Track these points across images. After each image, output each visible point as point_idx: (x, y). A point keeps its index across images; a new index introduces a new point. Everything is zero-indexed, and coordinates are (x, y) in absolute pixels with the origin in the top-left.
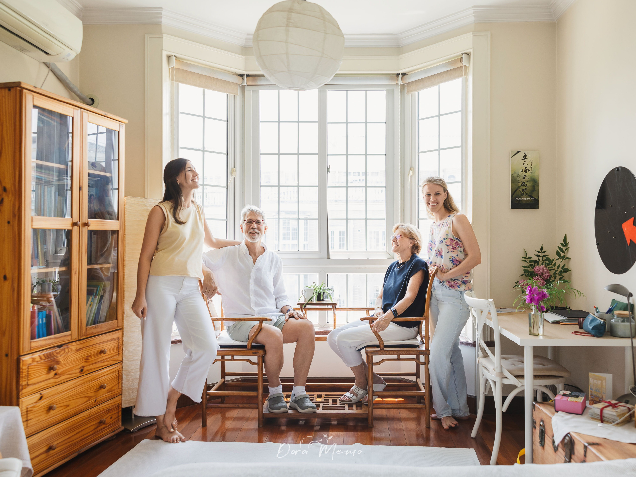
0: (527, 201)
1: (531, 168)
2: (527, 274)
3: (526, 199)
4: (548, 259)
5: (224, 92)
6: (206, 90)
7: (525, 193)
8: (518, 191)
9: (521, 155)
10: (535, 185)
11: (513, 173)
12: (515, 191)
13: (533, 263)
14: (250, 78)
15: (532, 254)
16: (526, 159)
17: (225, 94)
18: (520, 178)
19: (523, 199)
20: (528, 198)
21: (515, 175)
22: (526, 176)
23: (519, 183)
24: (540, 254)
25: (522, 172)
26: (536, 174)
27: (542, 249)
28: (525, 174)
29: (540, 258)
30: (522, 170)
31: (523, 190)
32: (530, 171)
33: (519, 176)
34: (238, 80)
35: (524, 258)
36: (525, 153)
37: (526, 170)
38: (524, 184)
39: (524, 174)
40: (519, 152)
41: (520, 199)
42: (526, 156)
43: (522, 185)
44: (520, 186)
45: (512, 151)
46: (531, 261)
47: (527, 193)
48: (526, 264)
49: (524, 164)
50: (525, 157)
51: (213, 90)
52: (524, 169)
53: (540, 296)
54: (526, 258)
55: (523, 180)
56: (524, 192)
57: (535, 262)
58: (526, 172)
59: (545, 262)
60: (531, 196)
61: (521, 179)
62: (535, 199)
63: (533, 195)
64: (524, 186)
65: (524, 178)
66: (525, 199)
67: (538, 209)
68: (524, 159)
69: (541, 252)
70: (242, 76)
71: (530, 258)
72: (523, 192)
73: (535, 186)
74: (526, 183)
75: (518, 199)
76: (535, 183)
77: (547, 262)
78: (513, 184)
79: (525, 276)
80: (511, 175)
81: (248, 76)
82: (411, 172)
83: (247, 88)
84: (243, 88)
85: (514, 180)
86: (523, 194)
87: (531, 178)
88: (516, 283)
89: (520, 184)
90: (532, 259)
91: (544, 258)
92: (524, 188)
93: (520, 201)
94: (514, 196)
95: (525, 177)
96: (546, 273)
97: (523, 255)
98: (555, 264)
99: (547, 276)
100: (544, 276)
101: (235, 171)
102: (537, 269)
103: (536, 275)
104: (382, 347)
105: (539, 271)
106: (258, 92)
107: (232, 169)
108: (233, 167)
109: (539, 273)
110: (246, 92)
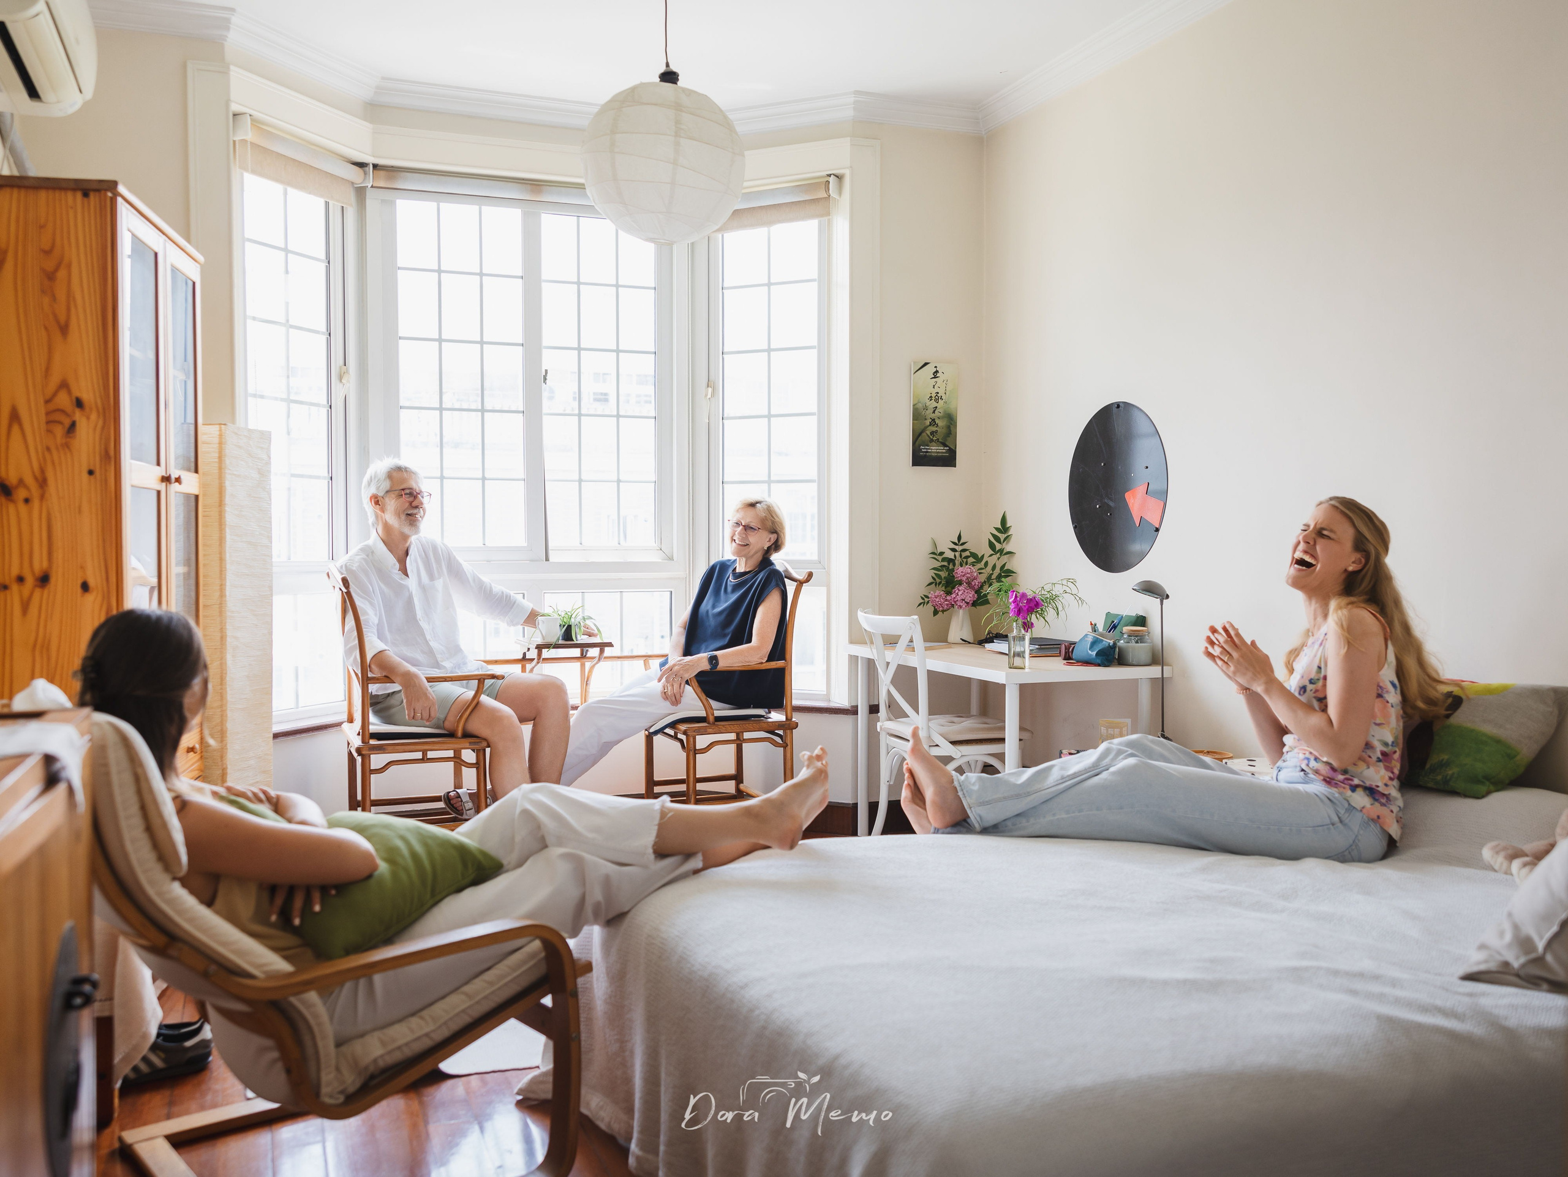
0: (939, 452)
1: (945, 393)
2: (938, 580)
3: (937, 449)
4: (974, 555)
5: (321, 196)
6: (290, 190)
7: (935, 438)
8: (924, 434)
9: (929, 370)
10: (952, 424)
11: (916, 402)
12: (920, 434)
13: (945, 564)
14: (382, 173)
15: (945, 547)
16: (937, 377)
17: (321, 202)
18: (928, 412)
19: (932, 449)
20: (940, 448)
21: (920, 406)
22: (936, 407)
23: (926, 419)
24: (956, 547)
25: (931, 400)
26: (952, 406)
27: (959, 538)
28: (935, 404)
29: (957, 554)
30: (931, 397)
31: (932, 433)
32: (944, 400)
33: (926, 408)
34: (355, 174)
35: (933, 553)
36: (936, 367)
37: (937, 398)
38: (933, 422)
39: (933, 404)
40: (926, 364)
41: (927, 449)
42: (937, 372)
43: (930, 425)
44: (928, 426)
45: (915, 363)
46: (944, 560)
47: (938, 439)
48: (937, 564)
49: (934, 387)
50: (935, 374)
52: (934, 395)
54: (935, 554)
55: (933, 416)
56: (933, 437)
57: (950, 561)
58: (937, 401)
59: (965, 560)
60: (945, 445)
61: (929, 414)
62: (950, 449)
63: (947, 443)
64: (934, 425)
65: (934, 412)
66: (935, 449)
67: (955, 467)
68: (935, 377)
69: (959, 542)
70: (361, 165)
71: (942, 553)
72: (932, 437)
73: (951, 426)
74: (937, 421)
75: (924, 449)
76: (951, 420)
77: (971, 560)
78: (915, 422)
79: (936, 585)
80: (914, 405)
81: (375, 166)
82: (710, 390)
83: (370, 194)
84: (360, 192)
85: (917, 415)
86: (932, 441)
87: (945, 412)
88: (923, 599)
89: (928, 422)
90: (944, 556)
91: (967, 553)
92: (934, 429)
93: (927, 452)
94: (917, 443)
95: (935, 410)
96: (975, 579)
97: (930, 549)
98: (986, 564)
99: (977, 584)
100: (973, 583)
101: (347, 372)
102: (962, 572)
103: (960, 583)
104: (711, 719)
105: (965, 575)
106: (392, 204)
107: (340, 367)
108: (341, 362)
109: (964, 579)
110: (369, 202)
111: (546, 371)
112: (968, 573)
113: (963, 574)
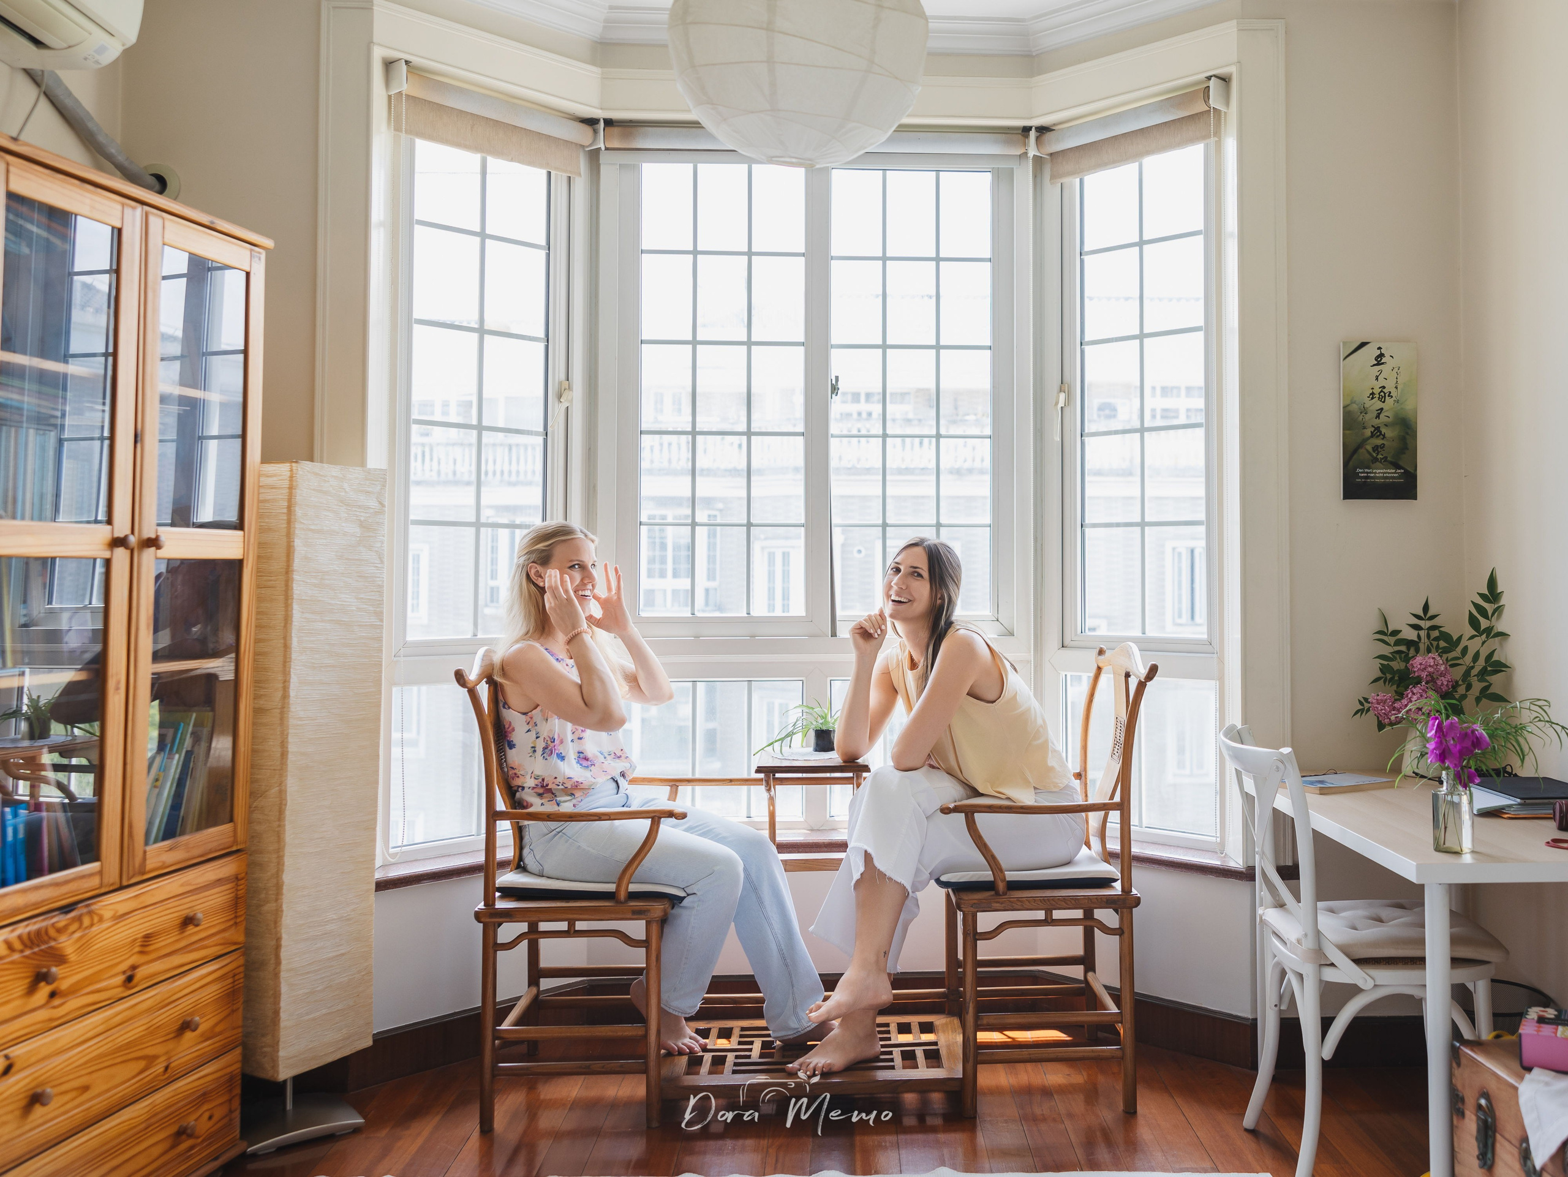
0: (1387, 478)
1: (1396, 388)
2: (1389, 676)
3: (1386, 473)
4: (1446, 637)
5: (541, 166)
6: (490, 160)
7: (1380, 456)
8: (1361, 451)
9: (1369, 353)
10: (1407, 434)
11: (1348, 402)
12: (1355, 451)
13: (1403, 648)
14: (615, 130)
15: (1401, 622)
16: (1383, 363)
17: (543, 173)
18: (1367, 417)
19: (1375, 473)
20: (1388, 471)
21: (1354, 407)
22: (1382, 409)
23: (1365, 428)
24: (1422, 623)
25: (1372, 398)
26: (1409, 406)
27: (1426, 608)
28: (1379, 405)
29: (1423, 633)
30: (1373, 394)
31: (1376, 448)
32: (1394, 398)
33: (1364, 411)
34: (582, 135)
35: (1380, 632)
36: (1379, 348)
37: (1383, 395)
38: (1377, 432)
39: (1377, 404)
40: (1363, 345)
41: (1367, 473)
42: (1381, 355)
43: (1373, 435)
44: (1368, 439)
45: (1345, 343)
46: (1398, 642)
47: (1386, 458)
48: (1387, 650)
49: (1377, 379)
50: (1379, 359)
51: (512, 160)
52: (1377, 391)
53: (1468, 743)
54: (1385, 633)
55: (1376, 422)
56: (1378, 454)
57: (1410, 643)
58: (1382, 399)
59: (1435, 643)
60: (1397, 466)
61: (1370, 419)
62: (1406, 471)
63: (1401, 463)
64: (1378, 436)
65: (1378, 417)
66: (1381, 473)
67: (1416, 499)
68: (1378, 364)
69: (1425, 615)
70: (591, 122)
71: (1395, 633)
72: (1375, 455)
73: (1407, 437)
74: (1383, 430)
75: (1361, 473)
76: (1407, 428)
77: (1442, 644)
78: (1347, 432)
79: (1385, 683)
80: (1344, 407)
81: (609, 123)
83: (604, 157)
84: (594, 156)
85: (1351, 421)
86: (1375, 460)
87: (1396, 416)
88: (1361, 703)
89: (1368, 432)
90: (1400, 636)
91: (1435, 634)
92: (1379, 442)
93: (1367, 477)
94: (1351, 463)
95: (1379, 414)
96: (1442, 675)
97: (1377, 626)
98: (1465, 649)
99: (1445, 683)
100: (1439, 683)
101: (570, 388)
102: (1421, 664)
103: (1418, 681)
104: (1001, 886)
105: (1425, 669)
106: (636, 169)
107: (560, 383)
108: (563, 376)
109: (1424, 675)
110: (603, 169)
111: (837, 378)
112: (1430, 666)
113: (1423, 667)
